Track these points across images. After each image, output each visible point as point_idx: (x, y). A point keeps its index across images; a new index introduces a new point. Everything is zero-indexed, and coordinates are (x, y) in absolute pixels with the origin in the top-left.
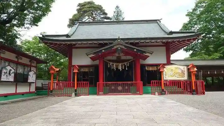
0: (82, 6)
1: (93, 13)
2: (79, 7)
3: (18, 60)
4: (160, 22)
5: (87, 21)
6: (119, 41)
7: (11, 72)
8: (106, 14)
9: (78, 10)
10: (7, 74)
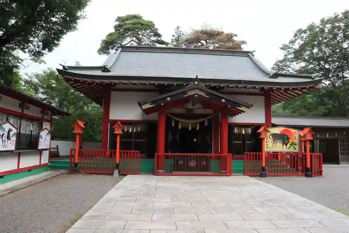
0: (123, 21)
1: (139, 33)
2: (118, 23)
3: (22, 111)
4: (253, 55)
5: (128, 45)
6: (196, 83)
7: (11, 133)
8: (159, 36)
9: (116, 27)
10: (4, 139)
